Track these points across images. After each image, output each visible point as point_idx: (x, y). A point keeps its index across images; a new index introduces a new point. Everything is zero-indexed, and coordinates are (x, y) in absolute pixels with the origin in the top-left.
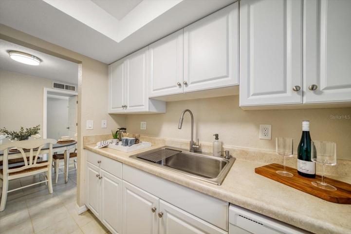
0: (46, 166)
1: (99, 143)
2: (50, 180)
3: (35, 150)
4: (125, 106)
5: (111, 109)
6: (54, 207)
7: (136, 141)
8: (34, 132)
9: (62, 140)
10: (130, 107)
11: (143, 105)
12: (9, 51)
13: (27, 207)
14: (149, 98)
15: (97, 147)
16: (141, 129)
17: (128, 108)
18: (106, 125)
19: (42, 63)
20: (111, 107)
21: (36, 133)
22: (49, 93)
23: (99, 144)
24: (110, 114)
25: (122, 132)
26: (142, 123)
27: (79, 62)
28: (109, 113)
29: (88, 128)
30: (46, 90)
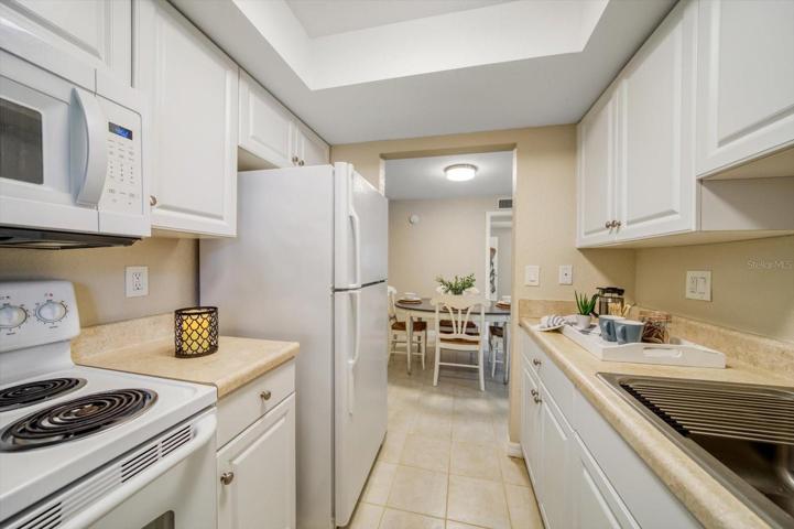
0: (476, 343)
1: (546, 318)
2: (481, 367)
3: (464, 312)
4: (613, 225)
5: (583, 237)
6: (478, 415)
7: (651, 333)
8: (468, 284)
9: (503, 303)
10: (629, 223)
11: (673, 212)
12: (446, 169)
13: (454, 396)
14: (701, 181)
15: (538, 326)
16: (689, 295)
17: (624, 226)
18: (569, 276)
19: (478, 173)
20: (583, 231)
21: (470, 286)
22: (493, 219)
23: (545, 320)
24: (581, 250)
25: (610, 300)
26: (690, 274)
27: (511, 147)
28: (578, 246)
29: (527, 283)
30: (489, 215)
